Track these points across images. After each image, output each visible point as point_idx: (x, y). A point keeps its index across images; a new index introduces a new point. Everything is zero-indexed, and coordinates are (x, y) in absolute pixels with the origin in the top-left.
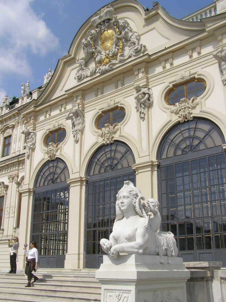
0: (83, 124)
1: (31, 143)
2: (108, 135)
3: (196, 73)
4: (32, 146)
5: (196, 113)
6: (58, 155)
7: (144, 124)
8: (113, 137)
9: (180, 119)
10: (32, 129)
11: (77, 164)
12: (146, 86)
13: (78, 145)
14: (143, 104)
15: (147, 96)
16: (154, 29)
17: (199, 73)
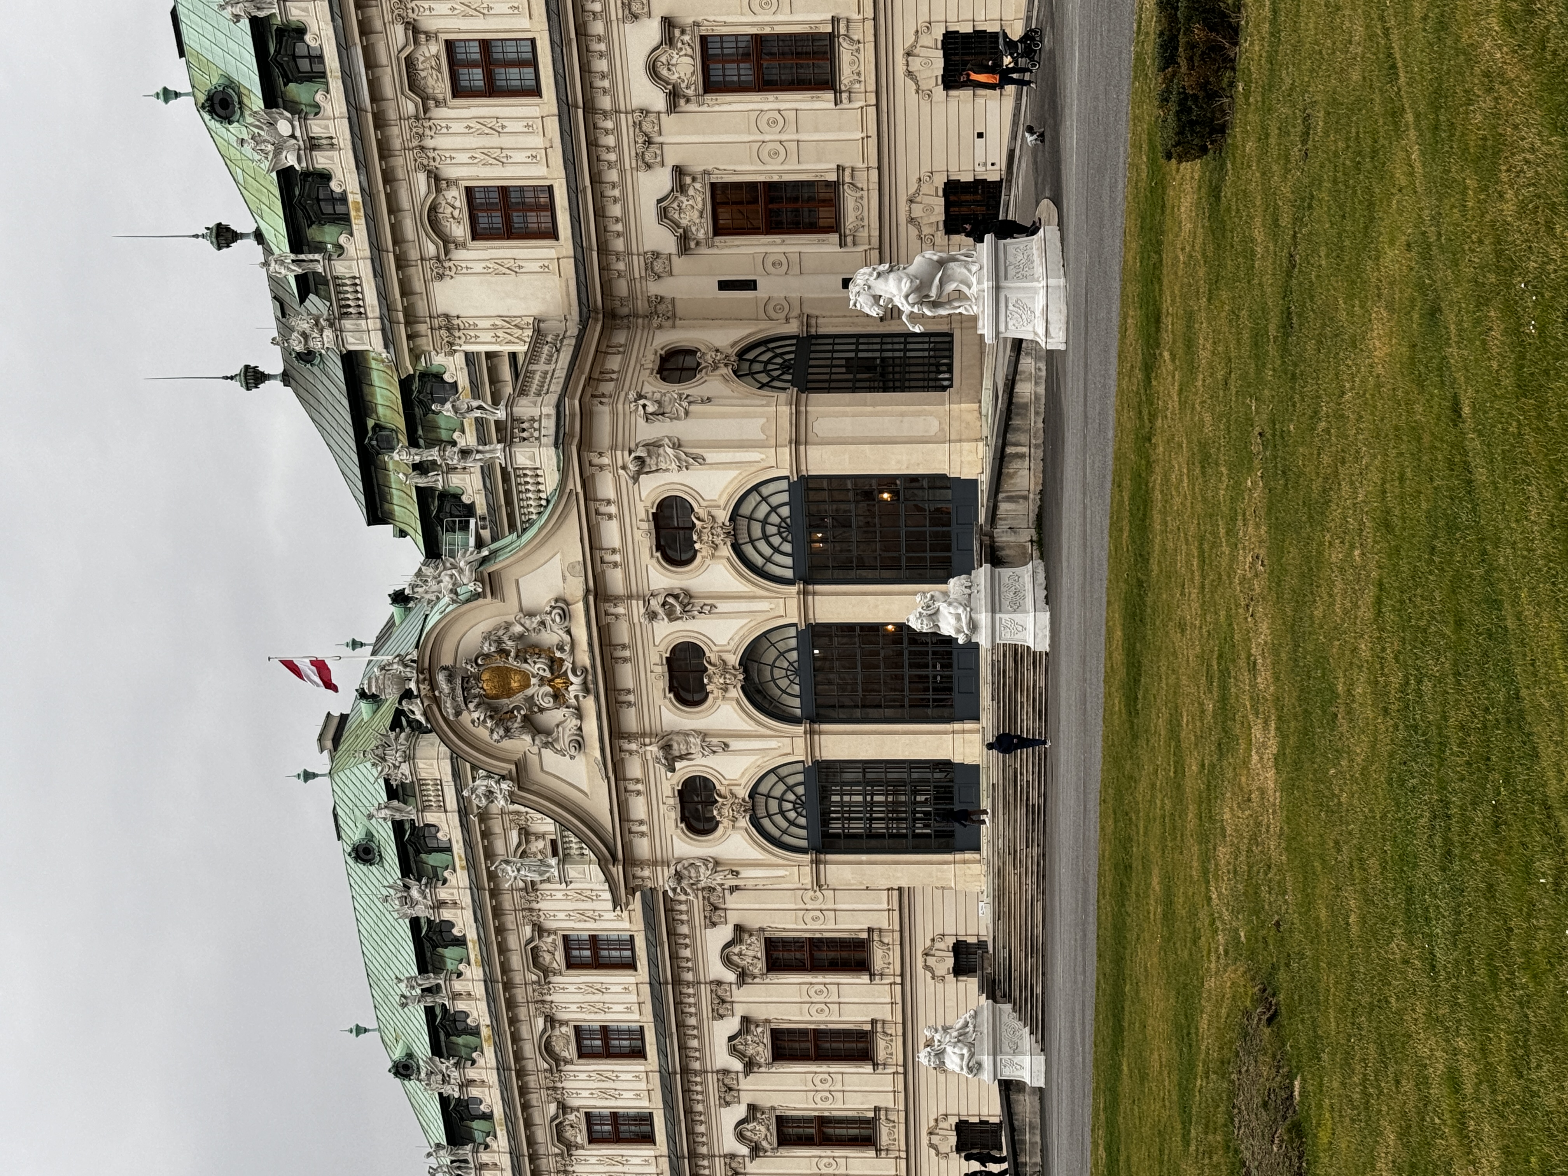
0: (688, 735)
1: (702, 869)
2: (728, 676)
3: (647, 511)
4: (711, 865)
5: (723, 516)
6: (743, 793)
7: (723, 606)
8: (734, 667)
9: (729, 544)
10: (666, 868)
11: (773, 743)
12: (646, 602)
13: (735, 744)
14: (685, 606)
15: (671, 600)
16: (517, 581)
17: (649, 504)
